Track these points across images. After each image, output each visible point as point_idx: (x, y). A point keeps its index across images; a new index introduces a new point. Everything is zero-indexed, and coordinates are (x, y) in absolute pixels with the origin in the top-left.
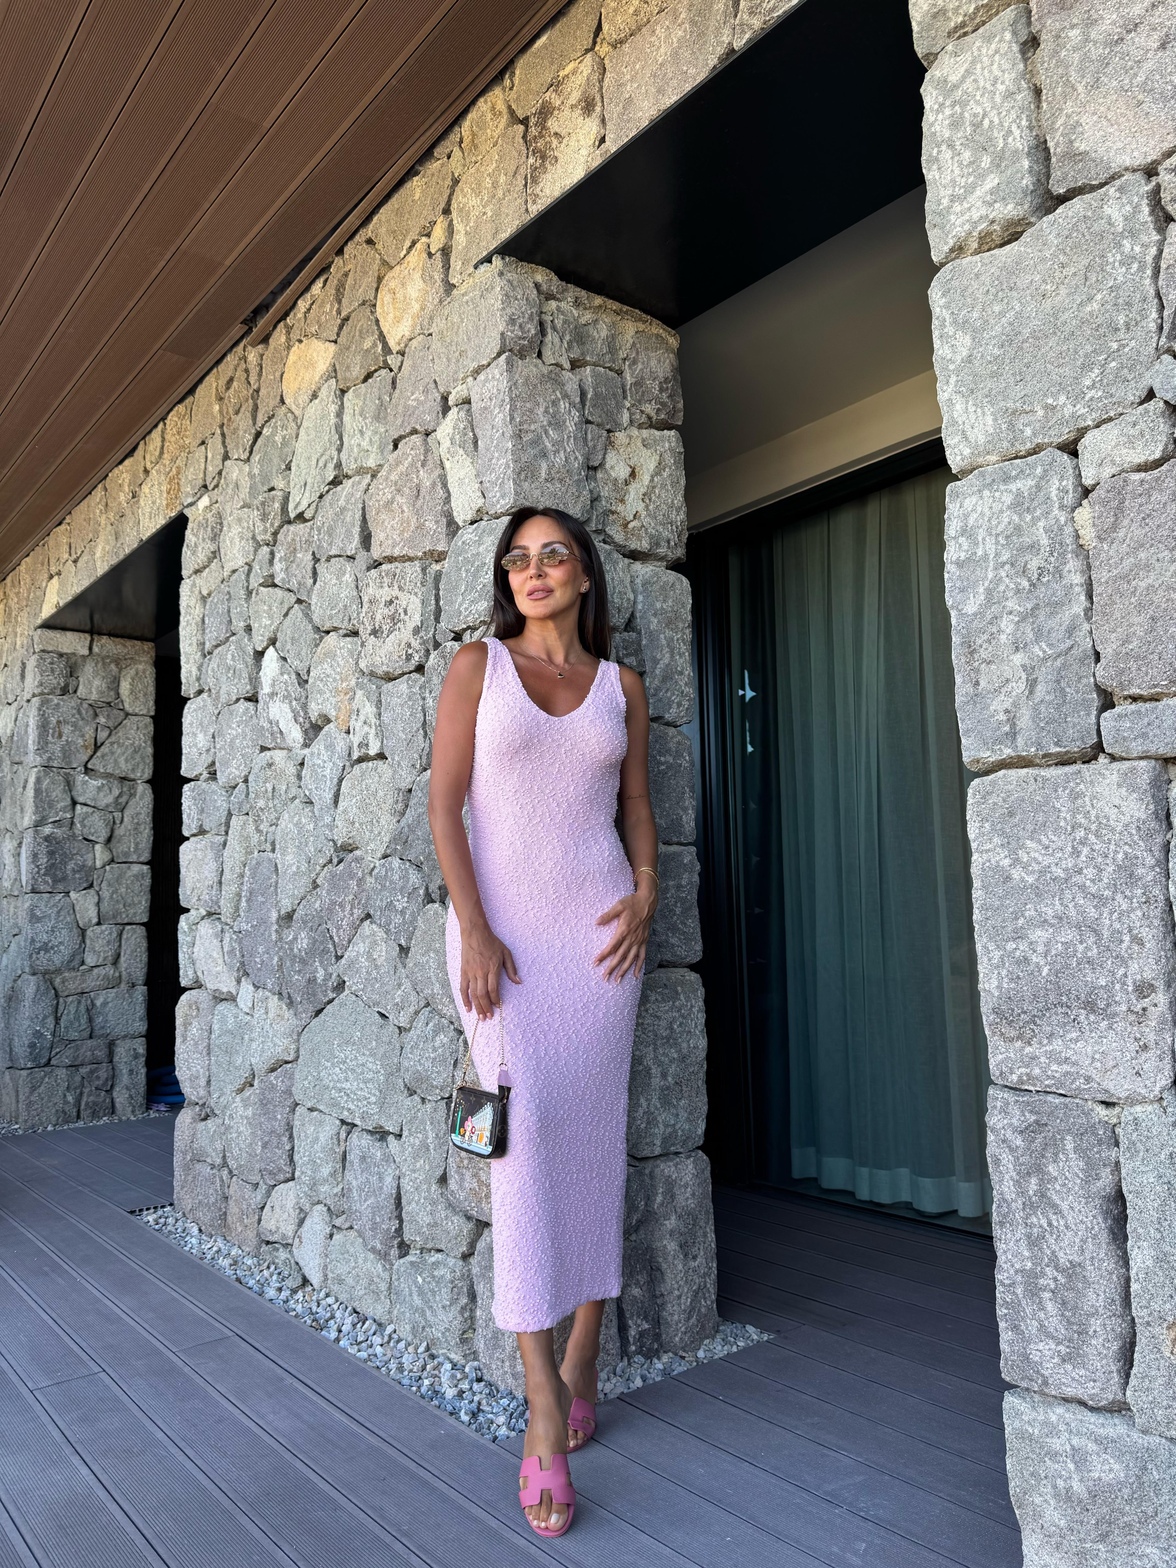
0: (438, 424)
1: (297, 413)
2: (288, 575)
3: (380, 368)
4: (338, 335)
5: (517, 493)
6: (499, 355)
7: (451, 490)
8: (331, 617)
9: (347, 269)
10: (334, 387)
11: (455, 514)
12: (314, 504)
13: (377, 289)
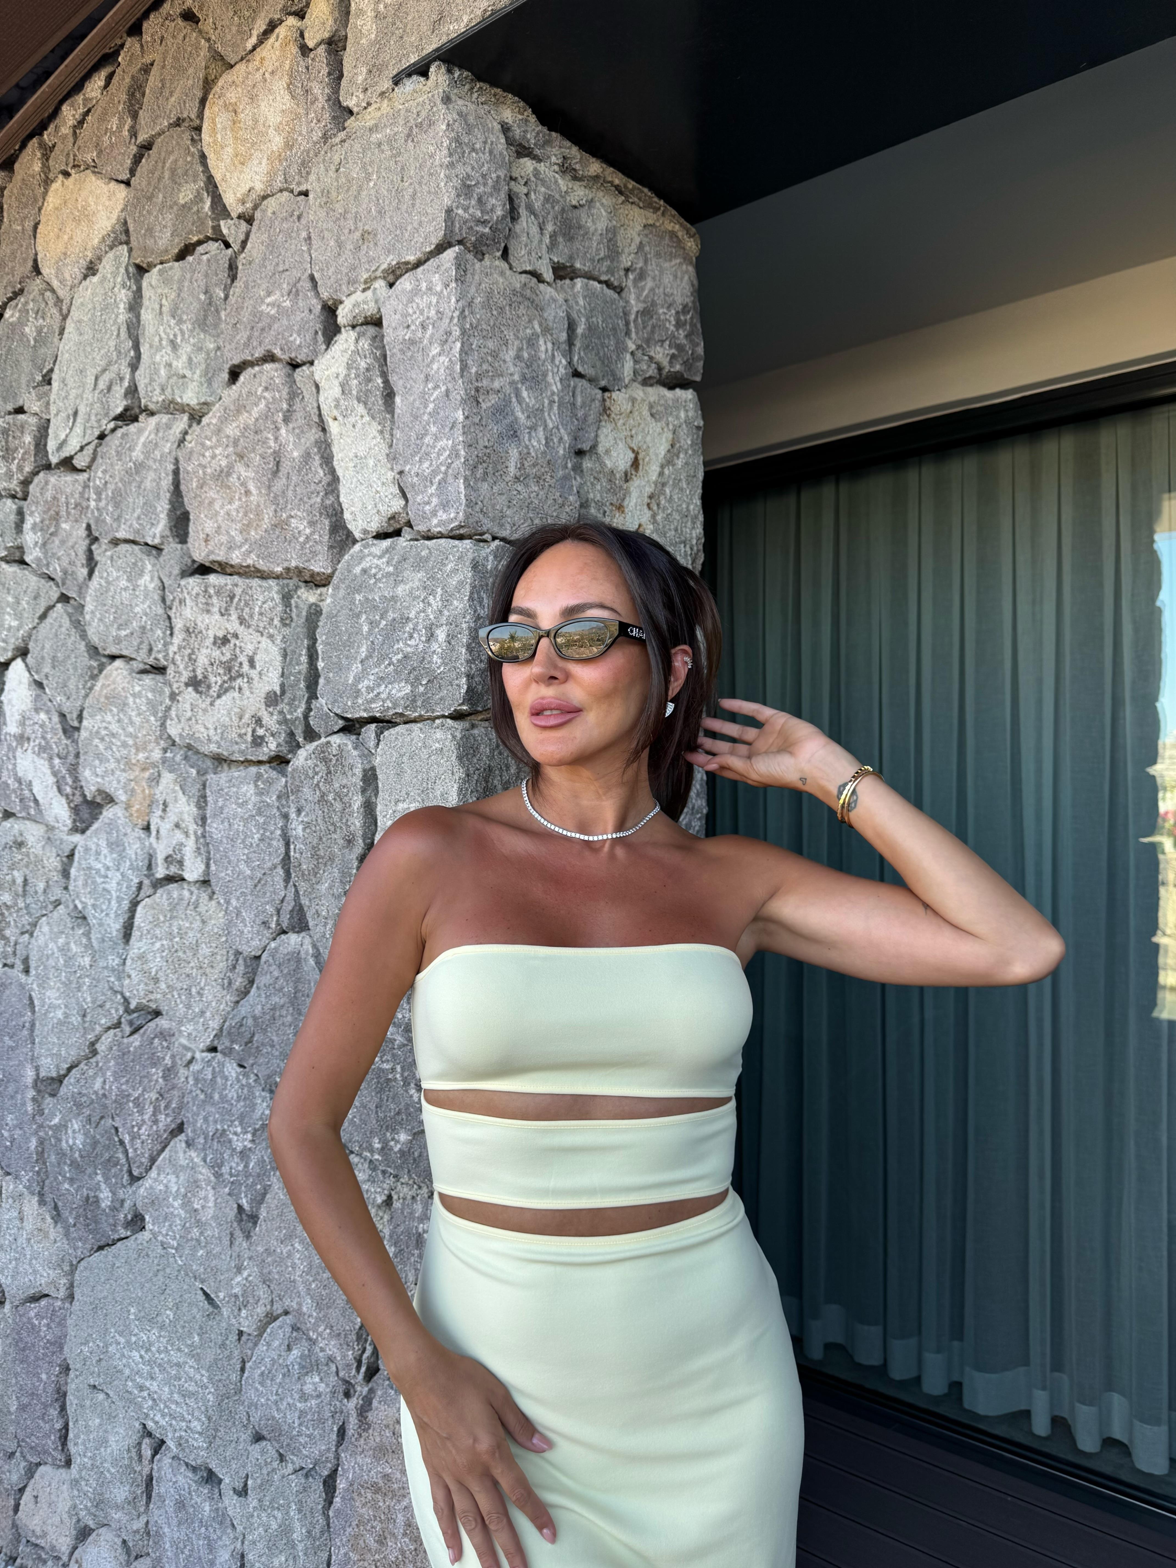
0: (316, 353)
1: (61, 293)
2: (45, 553)
3: (207, 239)
4: (132, 172)
5: (470, 504)
6: (440, 249)
7: (340, 472)
8: (118, 640)
9: (147, 60)
10: (125, 259)
11: (347, 516)
12: (90, 448)
13: (203, 101)
